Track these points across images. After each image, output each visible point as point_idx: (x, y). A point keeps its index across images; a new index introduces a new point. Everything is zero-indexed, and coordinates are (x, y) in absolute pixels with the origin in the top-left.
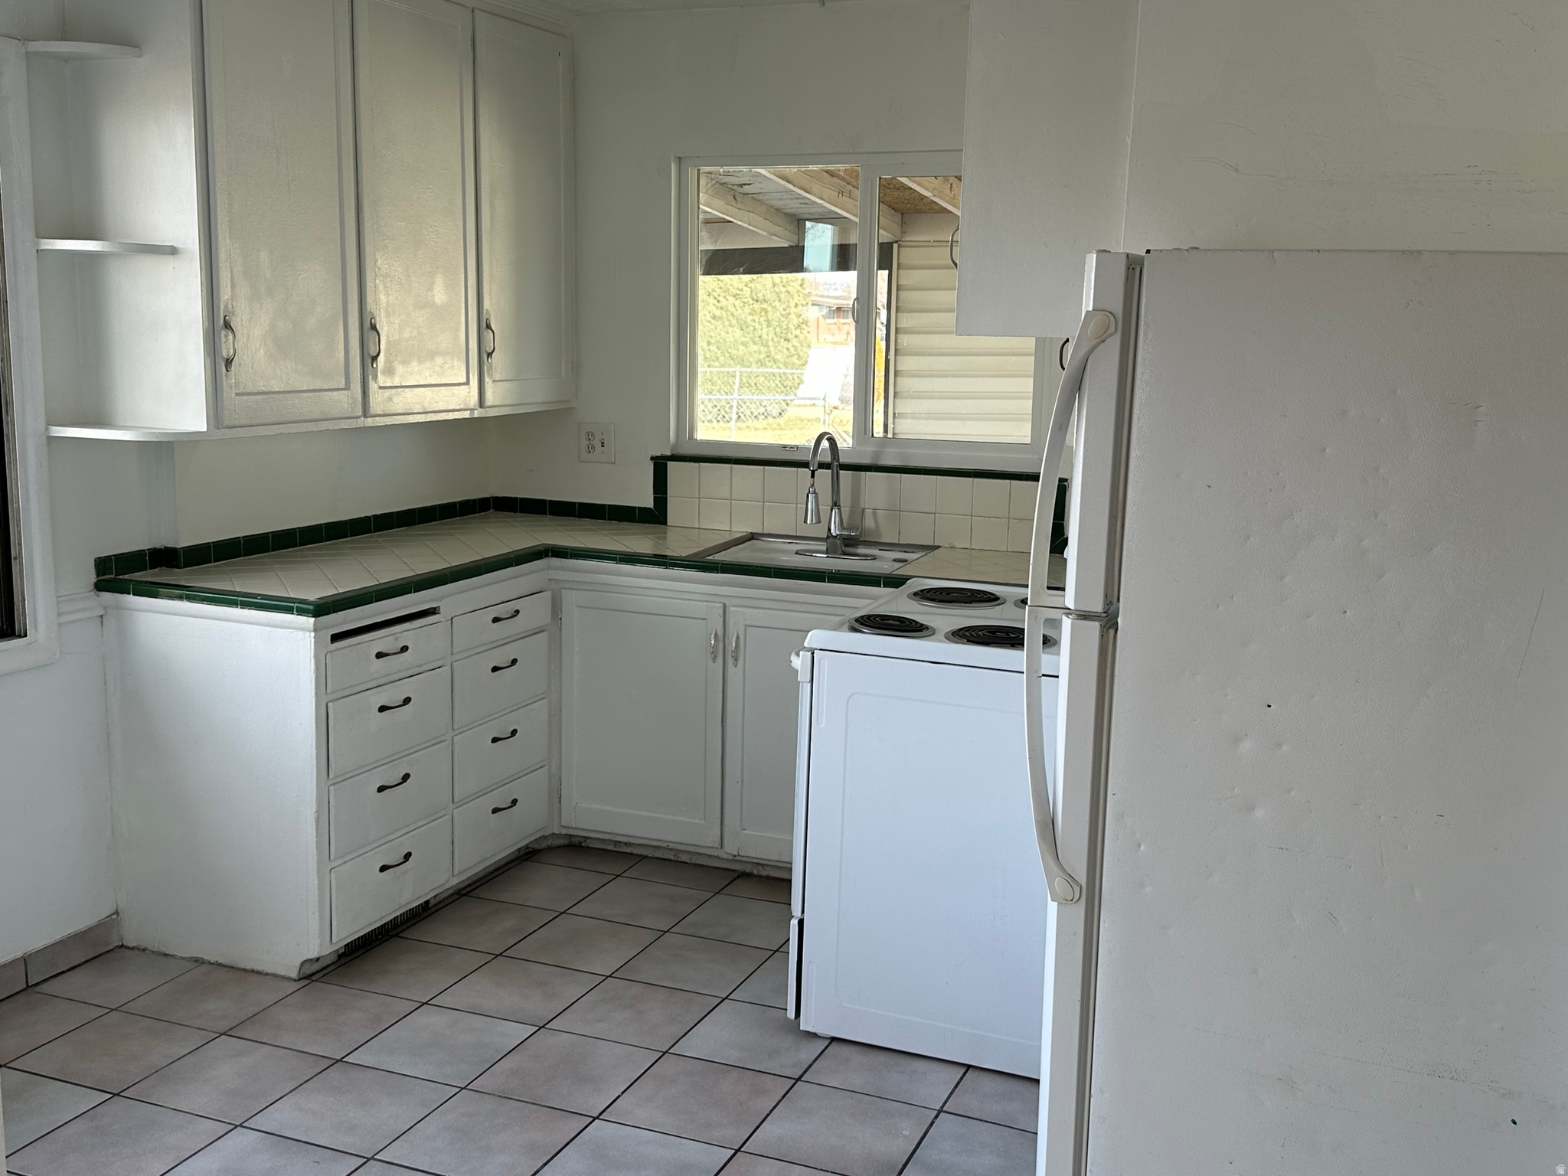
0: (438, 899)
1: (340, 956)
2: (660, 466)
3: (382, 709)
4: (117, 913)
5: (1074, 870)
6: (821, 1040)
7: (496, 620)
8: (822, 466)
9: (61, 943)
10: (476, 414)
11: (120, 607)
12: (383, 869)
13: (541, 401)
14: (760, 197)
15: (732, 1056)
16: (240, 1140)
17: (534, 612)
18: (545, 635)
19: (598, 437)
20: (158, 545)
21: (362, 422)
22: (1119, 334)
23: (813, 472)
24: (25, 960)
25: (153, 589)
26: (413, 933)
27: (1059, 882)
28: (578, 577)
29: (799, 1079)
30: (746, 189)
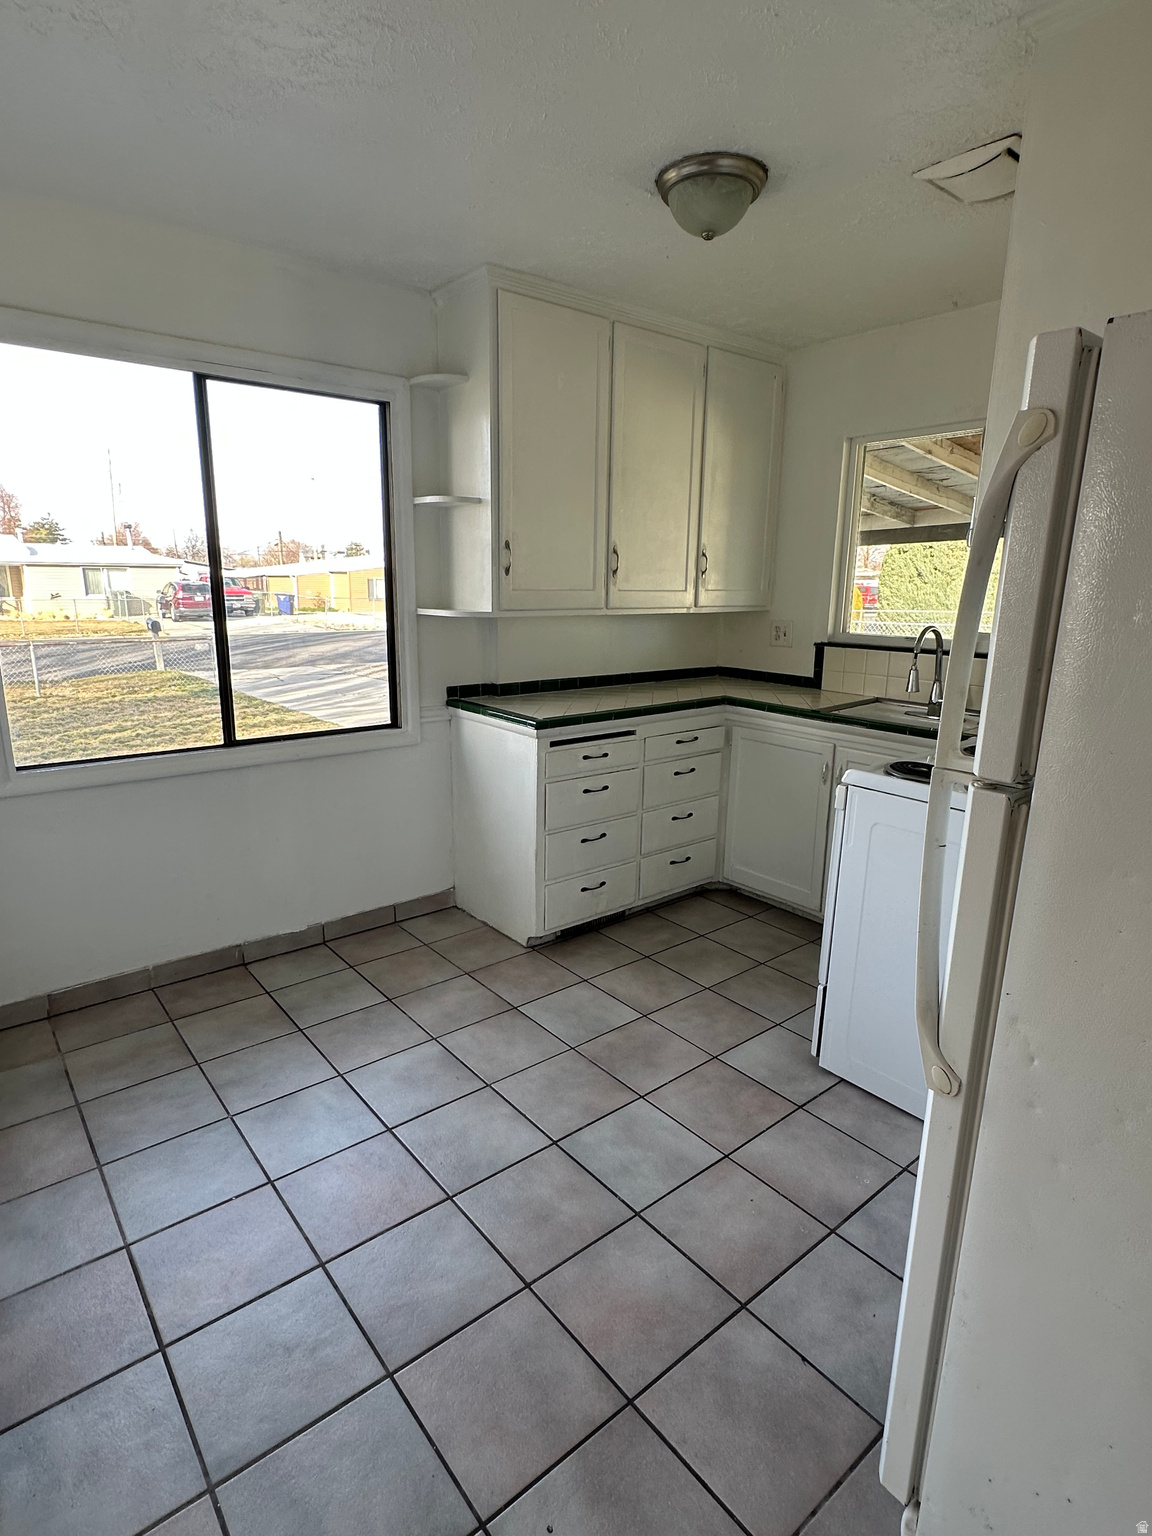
0: (632, 911)
1: (557, 937)
2: (820, 649)
3: (586, 791)
4: (454, 888)
5: (954, 1063)
6: (832, 1077)
7: (678, 742)
8: (924, 651)
9: (417, 900)
10: (692, 611)
11: (458, 717)
12: (584, 890)
13: (743, 604)
14: (957, 488)
15: (759, 1074)
16: (432, 1049)
17: (710, 739)
18: (720, 754)
19: (782, 629)
20: (488, 682)
21: (605, 612)
22: (1059, 438)
23: (916, 655)
24: (394, 907)
25: (476, 708)
26: (606, 931)
27: (935, 1071)
28: (744, 719)
29: (801, 1107)
30: (945, 483)
